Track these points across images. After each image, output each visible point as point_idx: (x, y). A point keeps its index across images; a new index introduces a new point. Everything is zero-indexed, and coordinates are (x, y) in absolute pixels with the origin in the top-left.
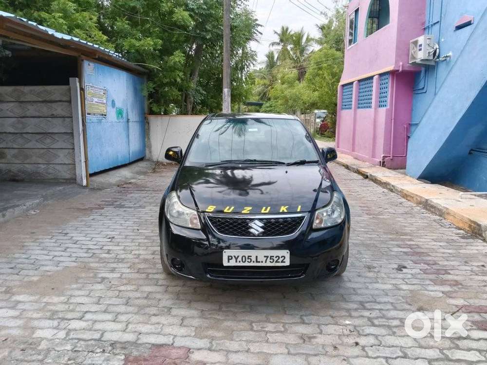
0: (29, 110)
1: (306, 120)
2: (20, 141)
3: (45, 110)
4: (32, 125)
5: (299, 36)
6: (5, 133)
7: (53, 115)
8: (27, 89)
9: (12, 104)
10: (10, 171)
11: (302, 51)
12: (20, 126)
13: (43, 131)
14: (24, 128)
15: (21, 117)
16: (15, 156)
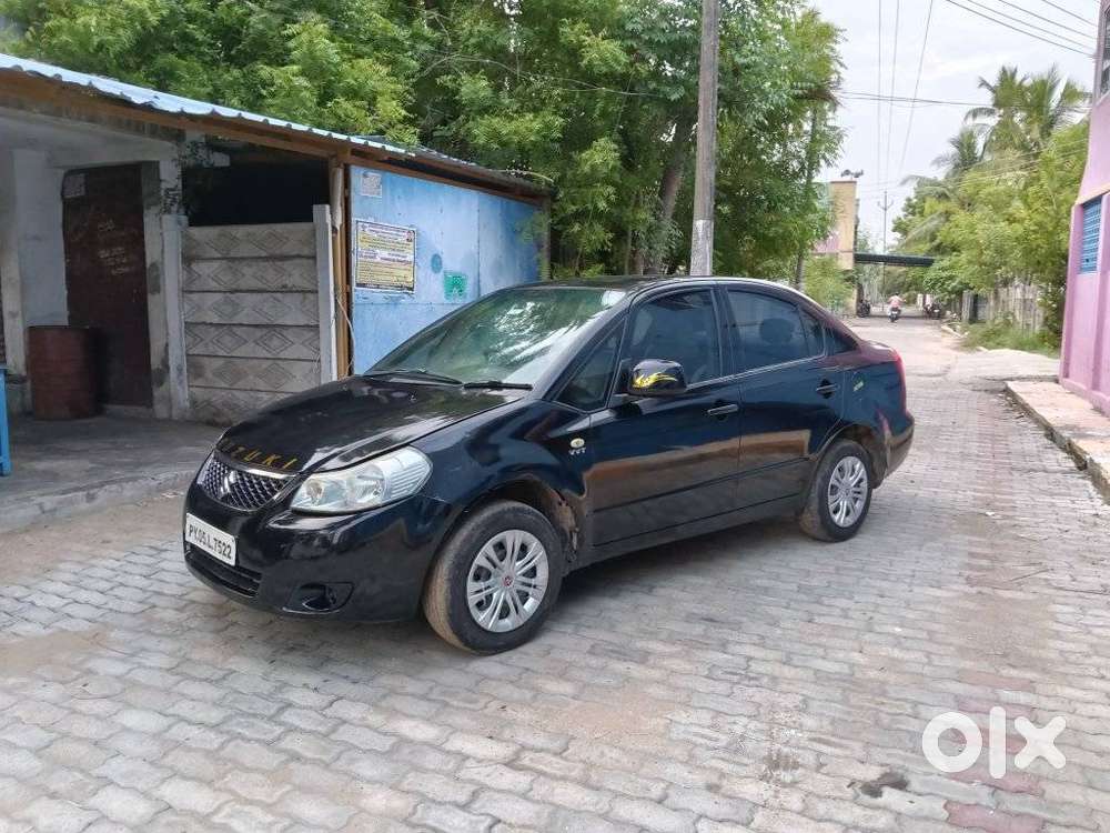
0: (243, 275)
1: (1025, 301)
2: (227, 340)
3: (271, 276)
4: (250, 308)
5: (1043, 89)
6: (204, 323)
7: (284, 286)
8: (240, 231)
9: (216, 264)
10: (209, 403)
11: (1048, 126)
12: (228, 309)
13: (265, 321)
14: (236, 314)
15: (231, 292)
16: (219, 374)
